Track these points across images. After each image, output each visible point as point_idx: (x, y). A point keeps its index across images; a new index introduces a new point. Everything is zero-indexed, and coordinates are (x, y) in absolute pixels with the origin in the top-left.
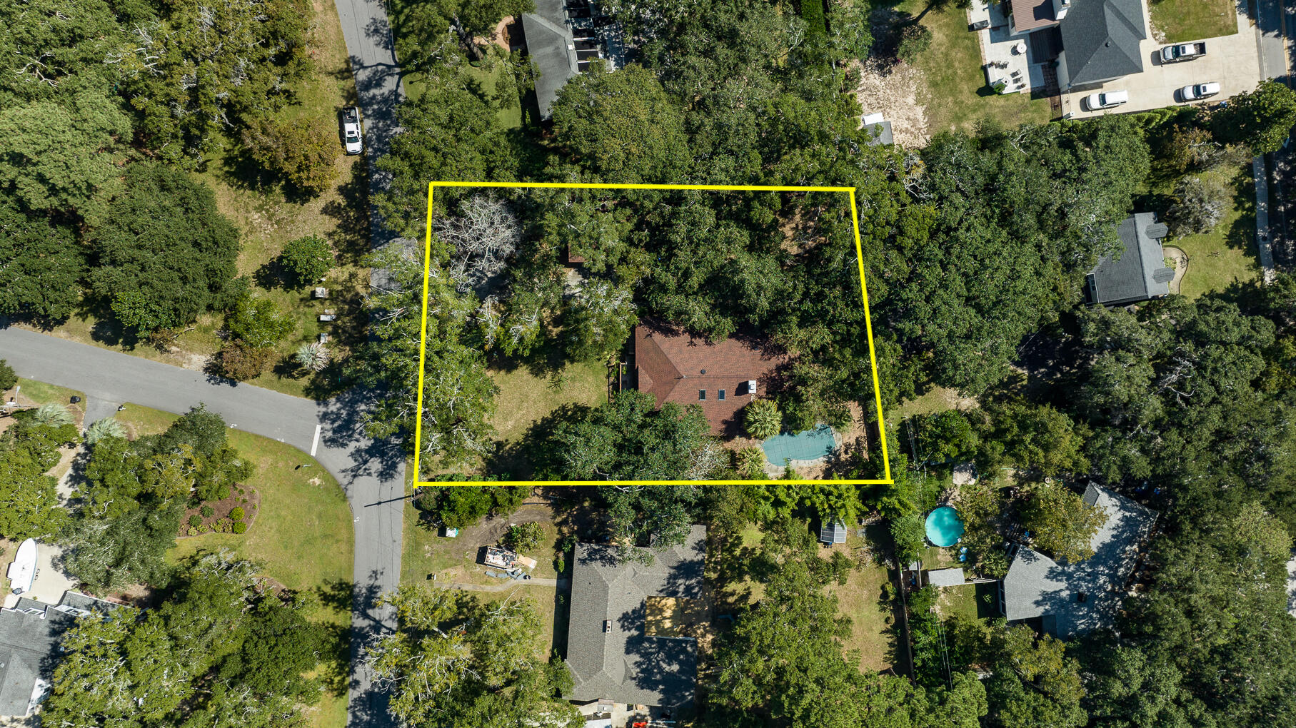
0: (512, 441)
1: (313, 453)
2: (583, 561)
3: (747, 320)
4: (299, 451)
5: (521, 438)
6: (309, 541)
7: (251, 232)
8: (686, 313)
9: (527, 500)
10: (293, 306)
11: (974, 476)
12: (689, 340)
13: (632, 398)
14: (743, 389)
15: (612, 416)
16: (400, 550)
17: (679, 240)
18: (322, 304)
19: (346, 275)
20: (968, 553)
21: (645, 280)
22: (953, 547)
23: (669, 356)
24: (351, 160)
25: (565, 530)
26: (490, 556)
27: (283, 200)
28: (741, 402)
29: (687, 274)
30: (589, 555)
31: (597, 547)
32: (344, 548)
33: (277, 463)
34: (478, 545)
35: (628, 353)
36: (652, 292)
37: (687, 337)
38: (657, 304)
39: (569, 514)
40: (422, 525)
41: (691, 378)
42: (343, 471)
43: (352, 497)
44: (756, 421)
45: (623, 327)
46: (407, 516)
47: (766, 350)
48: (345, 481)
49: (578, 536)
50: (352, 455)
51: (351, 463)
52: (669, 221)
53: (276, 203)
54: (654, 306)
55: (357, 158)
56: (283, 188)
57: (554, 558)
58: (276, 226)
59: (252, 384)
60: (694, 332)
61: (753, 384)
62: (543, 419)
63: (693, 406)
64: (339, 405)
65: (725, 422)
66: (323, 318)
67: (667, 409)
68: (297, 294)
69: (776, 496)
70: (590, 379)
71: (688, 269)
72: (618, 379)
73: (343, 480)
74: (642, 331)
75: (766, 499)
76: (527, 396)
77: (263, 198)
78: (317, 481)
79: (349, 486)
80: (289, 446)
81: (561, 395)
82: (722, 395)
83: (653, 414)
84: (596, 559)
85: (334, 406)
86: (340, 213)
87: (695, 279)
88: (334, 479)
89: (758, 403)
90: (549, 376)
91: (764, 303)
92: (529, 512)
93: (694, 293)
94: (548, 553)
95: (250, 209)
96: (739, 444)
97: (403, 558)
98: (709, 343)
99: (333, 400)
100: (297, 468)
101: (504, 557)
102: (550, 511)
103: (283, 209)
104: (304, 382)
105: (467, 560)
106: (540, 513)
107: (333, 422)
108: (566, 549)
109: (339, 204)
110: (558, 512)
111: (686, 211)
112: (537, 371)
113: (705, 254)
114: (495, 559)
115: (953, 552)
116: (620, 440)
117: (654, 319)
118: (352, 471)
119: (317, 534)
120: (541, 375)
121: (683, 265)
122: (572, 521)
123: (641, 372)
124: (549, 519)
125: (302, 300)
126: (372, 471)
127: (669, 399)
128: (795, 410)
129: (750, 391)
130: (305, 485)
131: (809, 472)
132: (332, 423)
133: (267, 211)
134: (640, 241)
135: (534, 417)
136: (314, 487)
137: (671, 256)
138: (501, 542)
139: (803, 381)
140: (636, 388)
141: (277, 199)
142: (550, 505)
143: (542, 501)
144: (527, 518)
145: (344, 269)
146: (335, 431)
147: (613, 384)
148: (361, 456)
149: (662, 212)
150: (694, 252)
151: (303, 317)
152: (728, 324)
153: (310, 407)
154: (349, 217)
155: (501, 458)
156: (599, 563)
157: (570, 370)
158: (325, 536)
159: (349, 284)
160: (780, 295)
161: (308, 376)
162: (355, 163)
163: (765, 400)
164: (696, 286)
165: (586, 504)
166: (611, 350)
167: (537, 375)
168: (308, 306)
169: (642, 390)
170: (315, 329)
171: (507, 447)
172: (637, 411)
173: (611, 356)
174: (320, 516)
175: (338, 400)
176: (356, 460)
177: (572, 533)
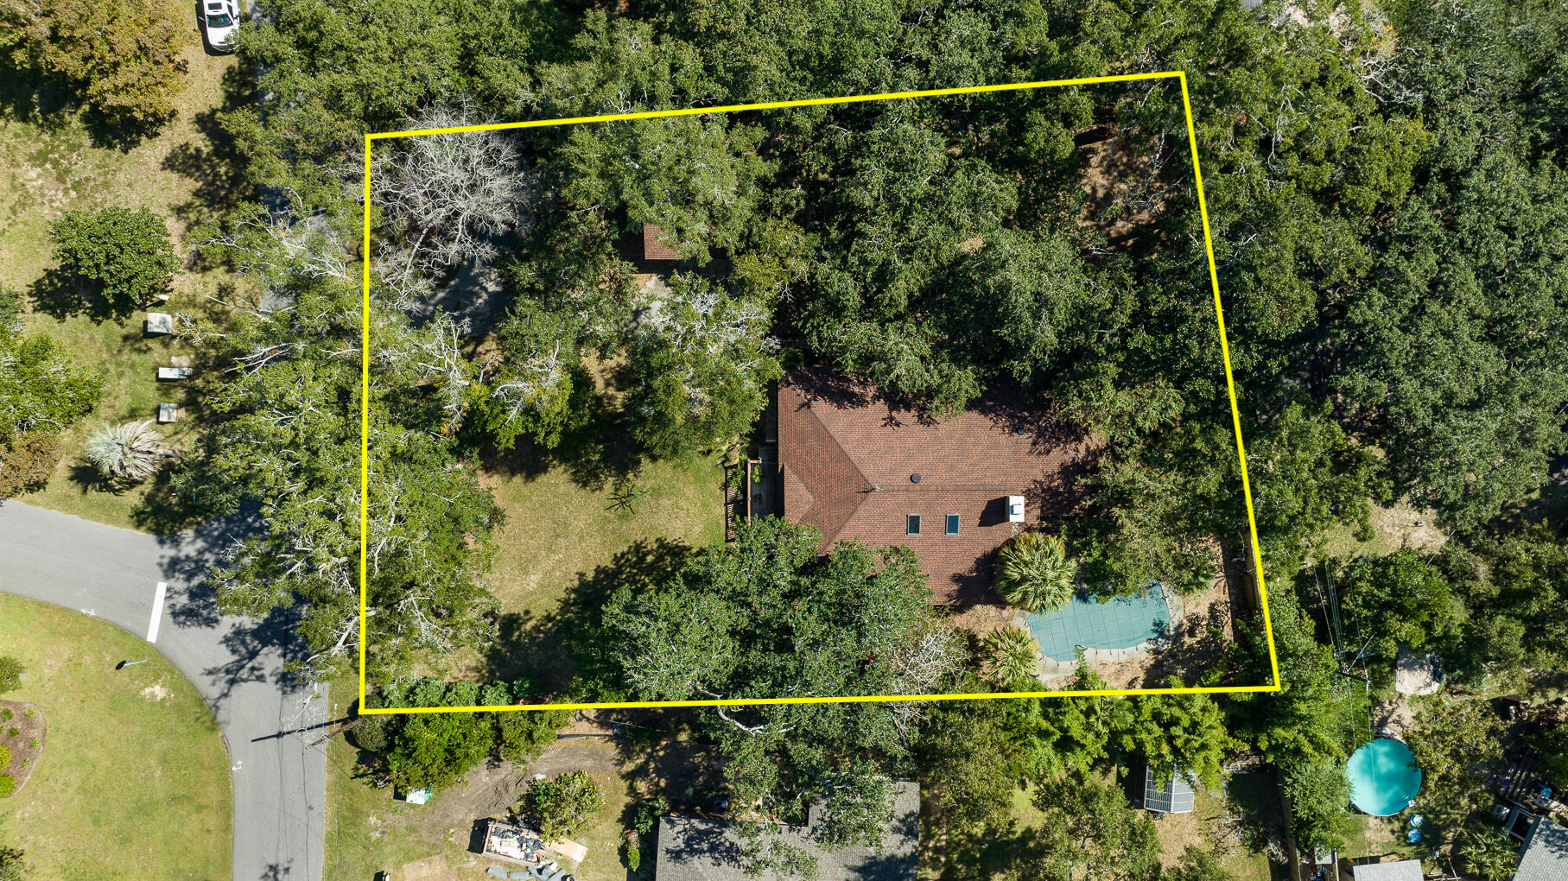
0: (538, 613)
1: (152, 637)
2: (676, 855)
3: (1007, 374)
4: (124, 632)
5: (554, 608)
6: (143, 809)
7: (23, 205)
8: (882, 357)
9: (566, 731)
10: (109, 349)
11: (1436, 676)
12: (886, 414)
13: (769, 535)
14: (997, 511)
15: (727, 574)
16: (322, 825)
17: (868, 202)
18: (166, 345)
19: (213, 289)
20: (1426, 827)
21: (797, 287)
22: (1396, 818)
23: (846, 447)
24: (222, 64)
25: (642, 786)
26: (495, 840)
27: (86, 140)
28: (994, 536)
29: (884, 275)
30: (688, 842)
31: (702, 827)
32: (213, 821)
33: (80, 656)
34: (473, 817)
35: (763, 438)
36: (812, 315)
37: (881, 408)
38: (821, 340)
39: (650, 756)
40: (362, 776)
41: (890, 490)
42: (210, 673)
43: (227, 723)
44: (1024, 579)
45: (750, 384)
46: (335, 761)
47: (1041, 434)
48: (214, 692)
49: (668, 800)
50: (227, 640)
51: (226, 658)
52: (847, 162)
53: (73, 148)
54: (816, 344)
55: (233, 61)
56: (85, 118)
57: (620, 842)
58: (73, 194)
59: (31, 502)
60: (895, 398)
61: (1017, 502)
62: (598, 570)
63: (897, 550)
64: (200, 544)
65: (957, 578)
66: (165, 373)
67: (843, 555)
68: (117, 328)
69: (1064, 730)
70: (690, 491)
71: (886, 263)
72: (744, 492)
73: (211, 689)
74: (790, 396)
75: (1043, 734)
76: (566, 526)
77: (46, 137)
78: (159, 691)
79: (223, 702)
80: (105, 623)
81: (634, 524)
82: (952, 524)
83: (816, 566)
84: (702, 852)
85: (190, 544)
86: (198, 168)
87: (901, 284)
88: (192, 686)
89: (1026, 542)
90: (609, 486)
91: (1048, 335)
92: (573, 753)
93: (899, 317)
94: (609, 832)
95: (19, 158)
96: (983, 619)
97: (329, 839)
98: (925, 420)
99: (188, 533)
100: (119, 666)
101: (521, 842)
102: (612, 750)
103: (88, 159)
104: (133, 498)
105: (452, 846)
106: (593, 754)
107: (190, 576)
108: (644, 828)
109: (198, 150)
110: (627, 753)
111: (884, 139)
112: (586, 477)
113: (923, 233)
114: (505, 846)
115: (1397, 825)
116: (744, 622)
117: (816, 372)
118: (228, 672)
119: (160, 795)
120: (594, 484)
121: (877, 256)
122: (656, 770)
123: (791, 480)
124: (611, 766)
125: (126, 338)
126: (266, 672)
127: (847, 534)
128: (1104, 555)
129: (1012, 518)
130: (136, 699)
131: (1119, 673)
132: (188, 579)
133: (56, 163)
134: (787, 209)
135: (580, 567)
136: (153, 704)
137: (852, 233)
138: (517, 810)
139: (1123, 498)
140: (780, 513)
141: (74, 140)
142: (611, 739)
143: (595, 730)
144: (568, 764)
145: (209, 276)
146: (193, 595)
147: (734, 501)
148: (243, 642)
149: (831, 145)
150: (901, 228)
151: (128, 372)
152: (966, 381)
153: (145, 547)
154: (217, 175)
155: (515, 646)
156: (707, 860)
157: (650, 474)
158: (175, 799)
159: (218, 308)
160: (1083, 315)
161: (139, 488)
162: (230, 70)
163: (1040, 537)
164: (904, 302)
165: (683, 737)
166: (728, 434)
167: (585, 485)
168: (139, 351)
169: (792, 517)
170: (151, 393)
171: (528, 626)
172: (782, 561)
173: (731, 445)
174: (164, 761)
175: (199, 534)
176: (234, 652)
177: (656, 793)
